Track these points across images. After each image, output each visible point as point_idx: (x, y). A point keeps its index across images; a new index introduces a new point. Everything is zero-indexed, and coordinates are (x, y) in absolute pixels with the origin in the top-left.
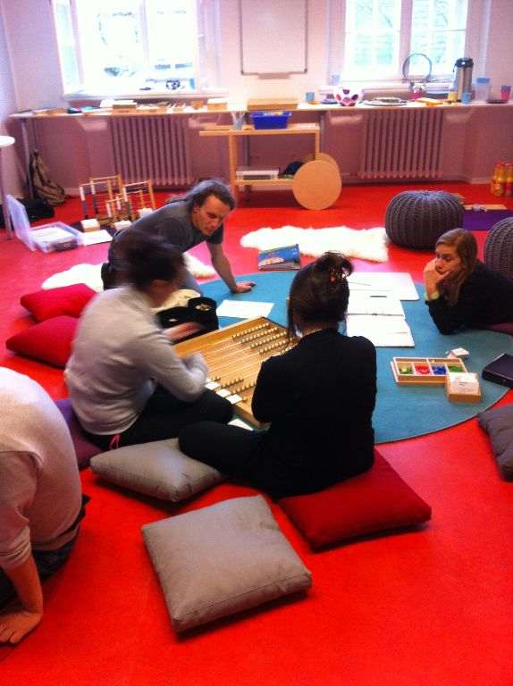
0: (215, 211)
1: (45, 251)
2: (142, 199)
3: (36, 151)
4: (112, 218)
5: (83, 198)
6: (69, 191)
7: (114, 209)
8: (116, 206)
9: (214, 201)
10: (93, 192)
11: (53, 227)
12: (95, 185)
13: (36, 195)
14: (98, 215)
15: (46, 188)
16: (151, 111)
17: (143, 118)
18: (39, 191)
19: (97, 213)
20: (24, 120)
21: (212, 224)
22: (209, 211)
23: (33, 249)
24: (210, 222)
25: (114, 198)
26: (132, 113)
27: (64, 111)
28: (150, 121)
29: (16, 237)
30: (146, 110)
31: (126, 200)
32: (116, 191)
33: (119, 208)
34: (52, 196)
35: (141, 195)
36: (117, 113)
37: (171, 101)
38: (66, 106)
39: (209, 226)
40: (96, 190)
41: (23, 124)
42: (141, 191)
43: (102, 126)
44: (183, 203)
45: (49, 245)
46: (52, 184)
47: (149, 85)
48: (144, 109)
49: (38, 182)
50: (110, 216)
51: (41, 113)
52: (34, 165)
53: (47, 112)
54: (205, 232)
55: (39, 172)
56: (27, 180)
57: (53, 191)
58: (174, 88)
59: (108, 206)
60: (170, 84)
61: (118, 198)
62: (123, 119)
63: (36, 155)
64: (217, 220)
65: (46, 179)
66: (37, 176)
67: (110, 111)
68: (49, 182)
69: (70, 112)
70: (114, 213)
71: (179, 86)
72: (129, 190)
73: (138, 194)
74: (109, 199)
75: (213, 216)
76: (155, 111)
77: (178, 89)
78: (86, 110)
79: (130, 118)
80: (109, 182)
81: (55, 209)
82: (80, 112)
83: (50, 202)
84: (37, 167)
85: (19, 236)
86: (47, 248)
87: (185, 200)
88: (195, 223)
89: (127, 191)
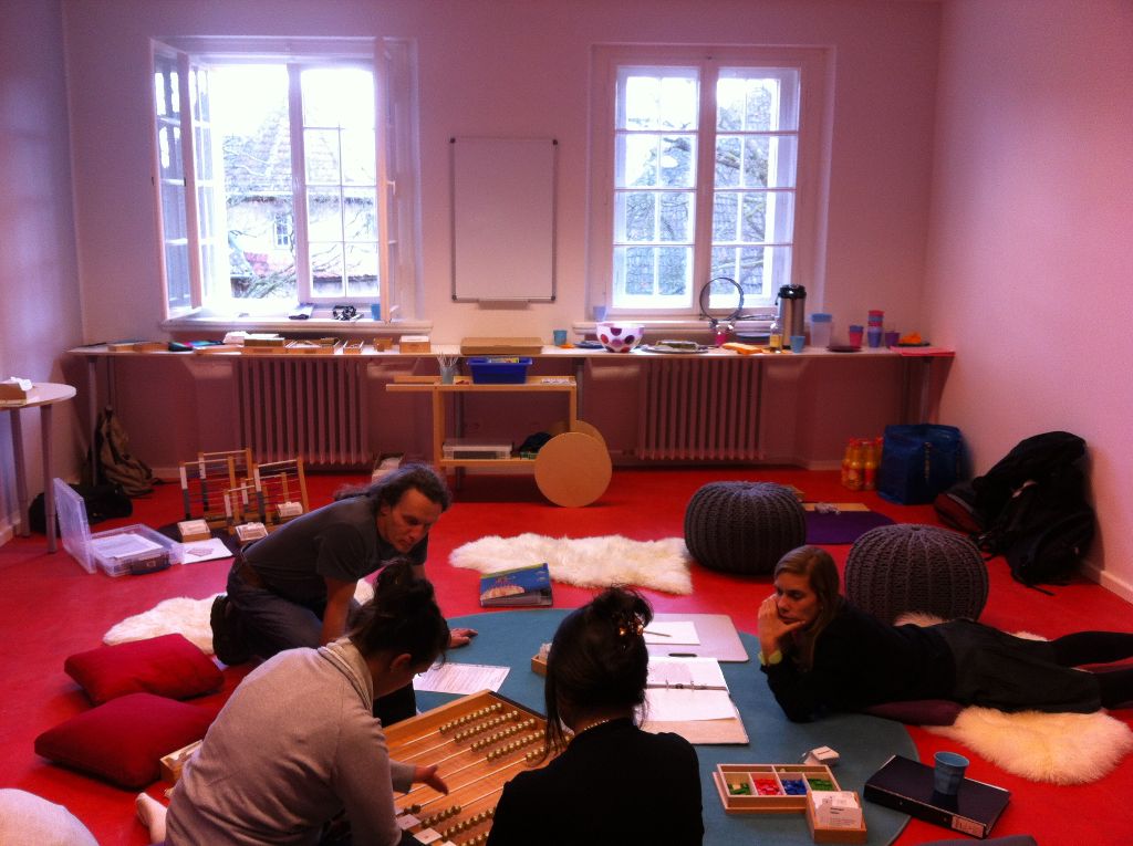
0: (416, 514)
1: (113, 574)
2: (285, 488)
3: (109, 408)
4: (233, 518)
5: (184, 486)
6: (159, 472)
7: (236, 504)
8: (240, 499)
9: (415, 498)
10: (203, 475)
11: (128, 532)
12: (207, 465)
13: (102, 479)
14: (206, 514)
15: (120, 467)
16: (307, 351)
17: (293, 361)
18: (108, 472)
19: (206, 509)
20: (93, 358)
21: (413, 535)
22: (406, 513)
23: (91, 571)
24: (409, 531)
25: (238, 485)
26: (277, 353)
27: (162, 347)
28: (304, 366)
29: (63, 549)
30: (300, 349)
31: (259, 489)
32: (242, 473)
33: (246, 501)
34: (128, 481)
35: (285, 482)
36: (251, 353)
37: (339, 337)
38: (166, 338)
39: (407, 538)
40: (207, 472)
41: (91, 365)
42: (284, 475)
43: (224, 371)
44: (364, 499)
45: (119, 563)
46: (132, 461)
47: (307, 311)
48: (297, 348)
49: (107, 457)
50: (229, 514)
51: (123, 349)
52: (104, 430)
53: (134, 348)
54: (400, 548)
55: (111, 442)
56: (90, 453)
57: (132, 472)
58: (346, 318)
59: (227, 498)
60: (340, 311)
61: (244, 486)
62: (261, 361)
63: (109, 414)
64: (420, 527)
65: (121, 454)
66: (106, 447)
67: (239, 350)
68: (127, 457)
69: (171, 348)
70: (236, 510)
71: (353, 314)
72: (263, 472)
73: (279, 479)
74: (229, 487)
75: (413, 521)
76: (314, 351)
77: (352, 320)
78: (200, 346)
79: (272, 361)
80: (230, 459)
81: (132, 500)
82: (190, 349)
83: (126, 490)
84: (109, 435)
85: (67, 547)
86: (117, 569)
87: (368, 495)
88: (382, 533)
89: (261, 475)
